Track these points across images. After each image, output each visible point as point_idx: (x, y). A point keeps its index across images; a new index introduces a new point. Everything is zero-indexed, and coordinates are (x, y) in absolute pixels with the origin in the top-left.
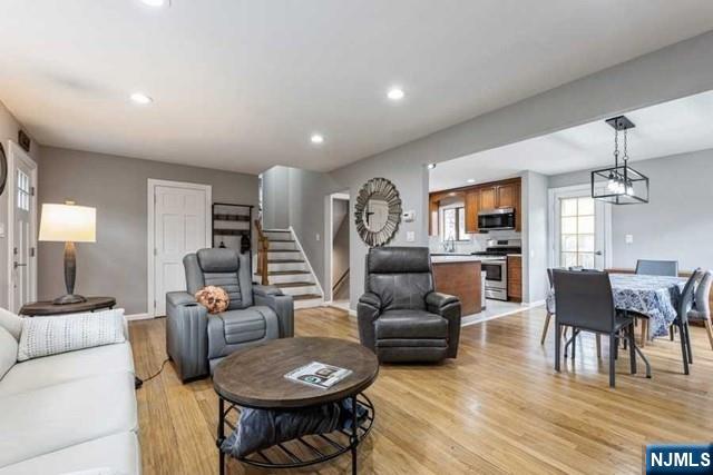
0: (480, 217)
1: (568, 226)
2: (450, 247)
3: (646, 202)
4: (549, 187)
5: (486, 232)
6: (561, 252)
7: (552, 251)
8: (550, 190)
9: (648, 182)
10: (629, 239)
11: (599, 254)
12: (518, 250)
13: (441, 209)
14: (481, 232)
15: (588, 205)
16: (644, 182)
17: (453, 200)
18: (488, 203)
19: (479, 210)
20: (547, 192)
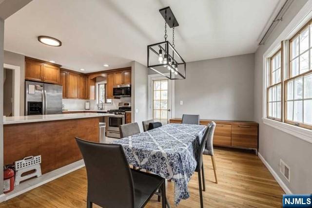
0: (114, 89)
1: (157, 96)
2: (101, 107)
3: (185, 78)
4: (149, 74)
5: (119, 98)
6: (153, 110)
7: (149, 109)
8: (149, 76)
9: (185, 65)
10: (182, 103)
11: (169, 110)
12: (130, 109)
13: (97, 84)
14: (115, 98)
15: (165, 85)
16: (184, 65)
17: (103, 79)
18: (118, 80)
19: (114, 85)
20: (147, 77)
